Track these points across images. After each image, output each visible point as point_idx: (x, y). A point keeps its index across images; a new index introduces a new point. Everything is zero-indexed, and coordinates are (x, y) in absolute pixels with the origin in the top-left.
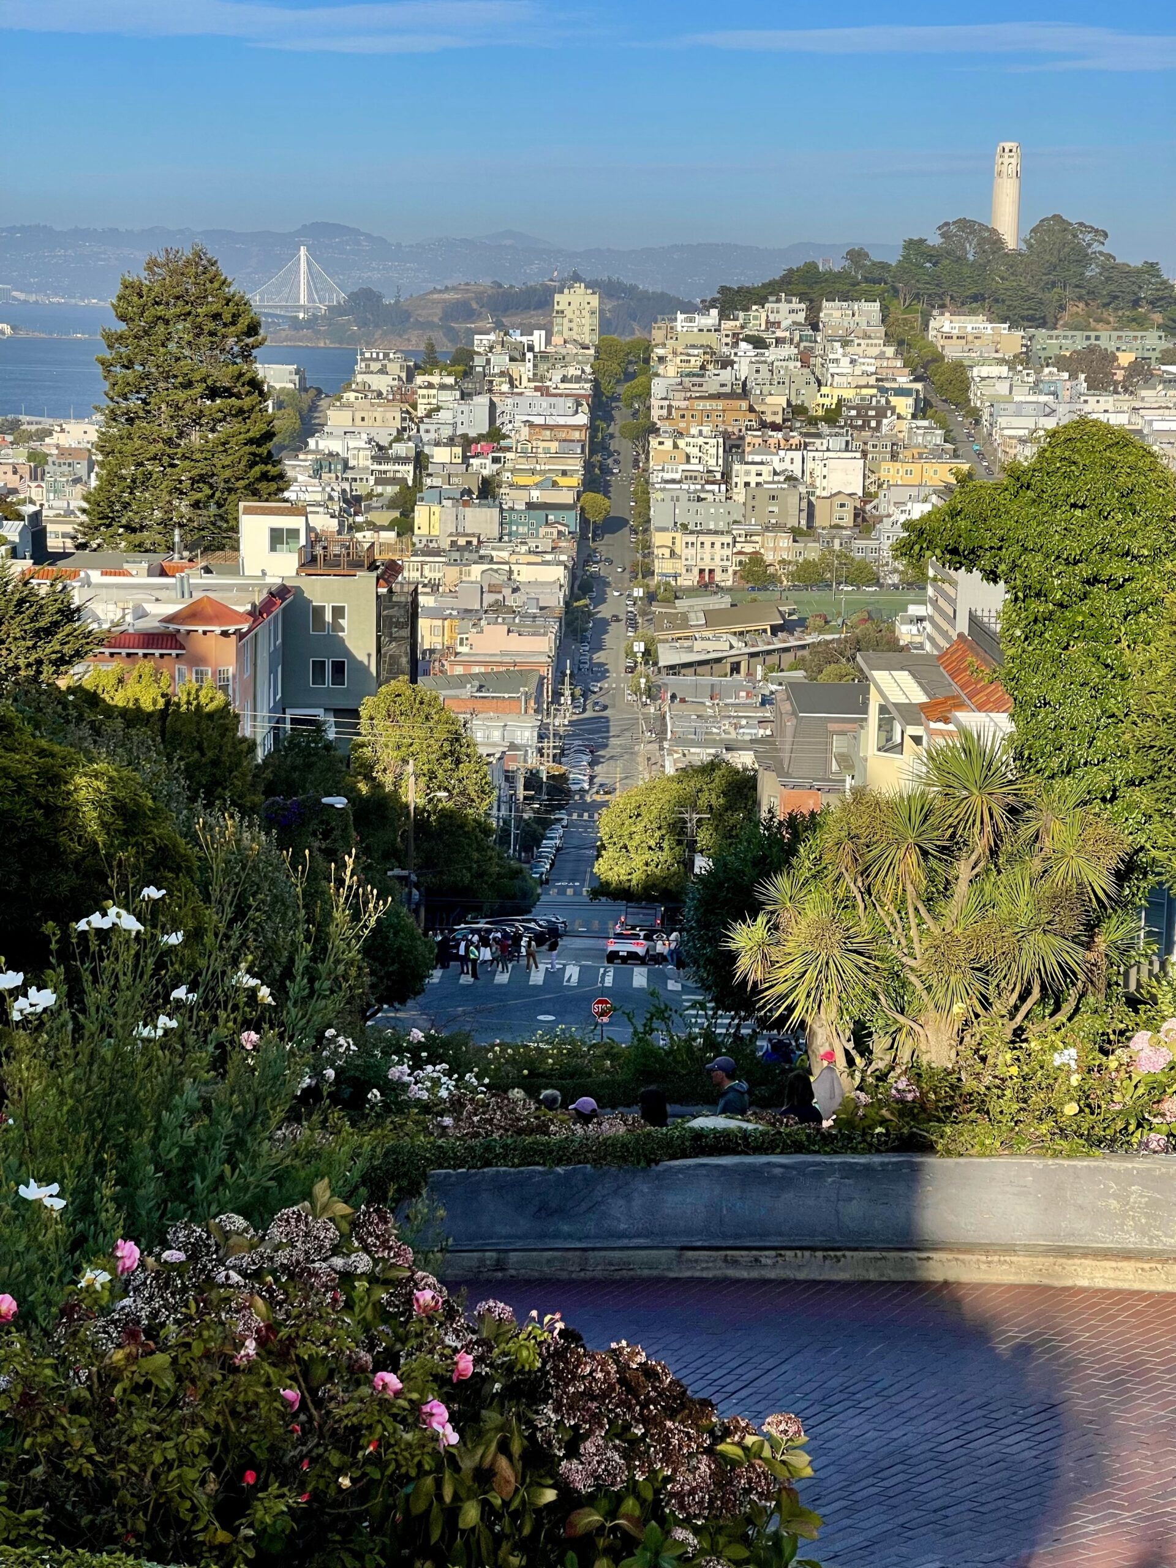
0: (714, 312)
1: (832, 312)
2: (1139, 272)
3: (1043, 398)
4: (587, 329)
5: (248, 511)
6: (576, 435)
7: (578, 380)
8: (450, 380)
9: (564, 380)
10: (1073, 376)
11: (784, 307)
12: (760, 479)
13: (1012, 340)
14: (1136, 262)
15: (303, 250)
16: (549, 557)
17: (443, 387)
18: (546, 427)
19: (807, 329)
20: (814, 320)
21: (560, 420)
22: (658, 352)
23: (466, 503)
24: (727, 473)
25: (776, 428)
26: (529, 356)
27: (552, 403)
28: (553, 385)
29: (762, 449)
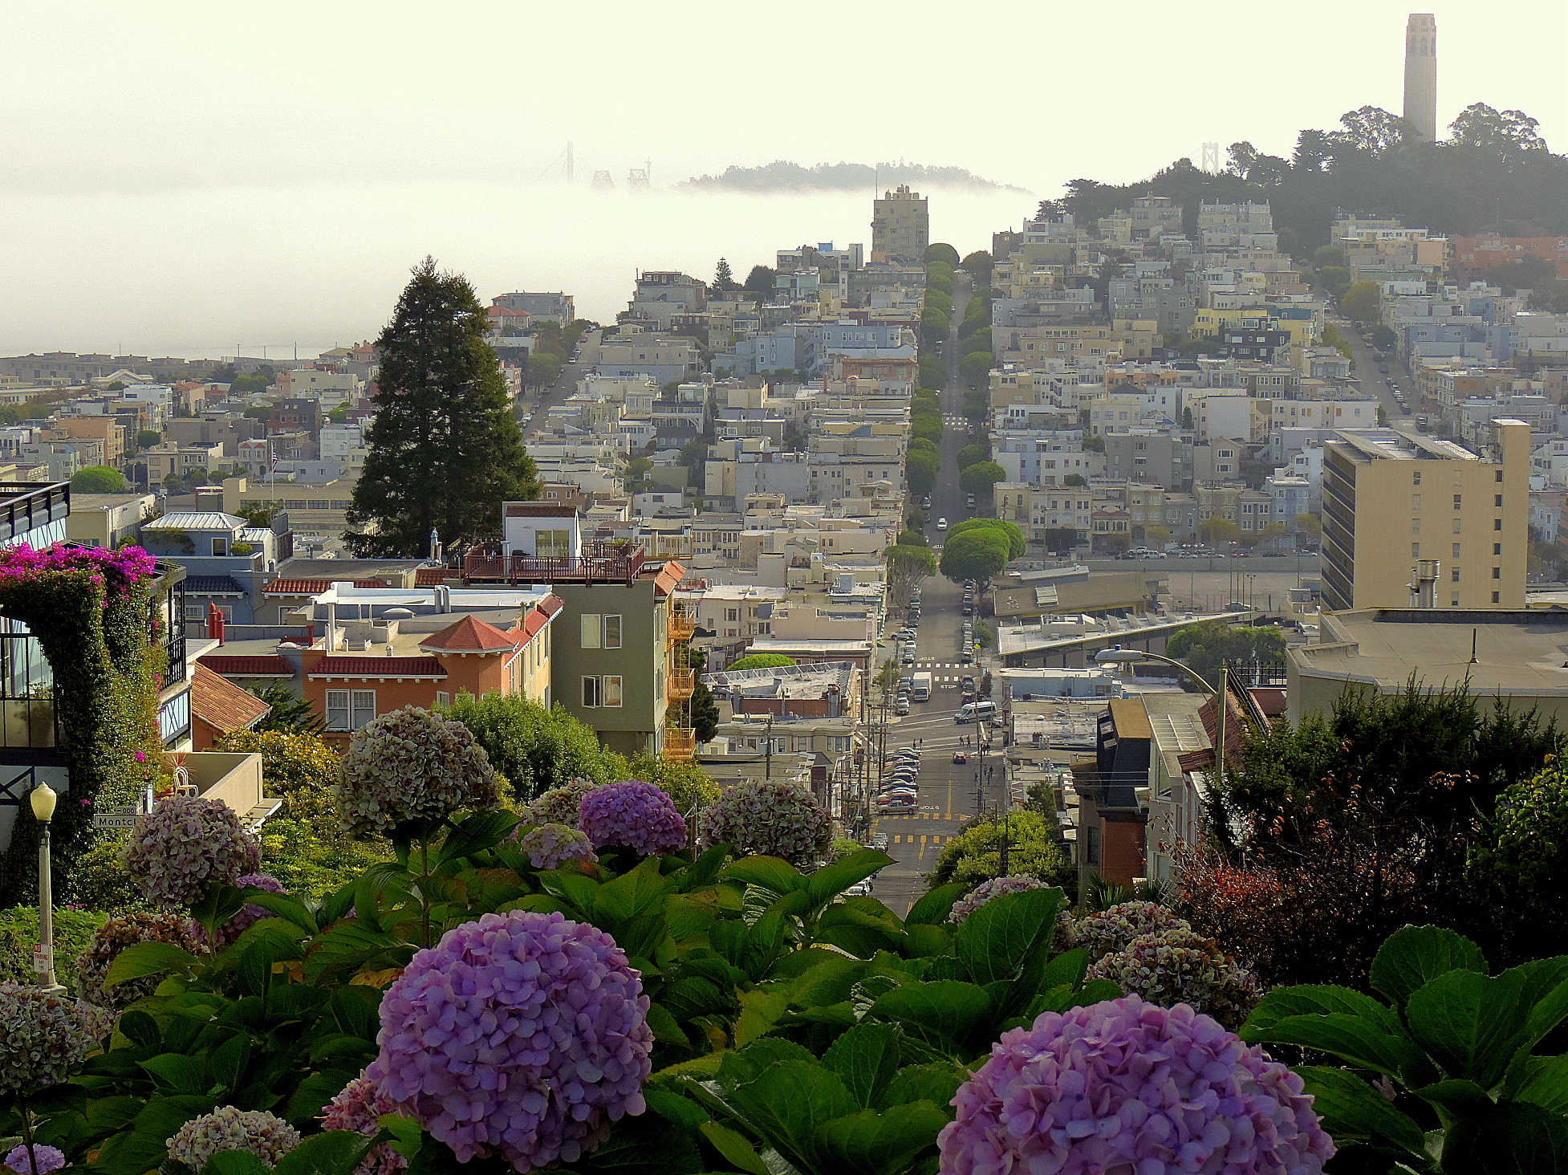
0: (1069, 218)
1: (1212, 217)
4: (913, 242)
6: (902, 372)
8: (750, 306)
11: (1153, 211)
12: (1124, 423)
13: (1434, 248)
19: (1182, 239)
20: (1190, 228)
21: (882, 354)
22: (1000, 268)
23: (767, 457)
24: (1085, 416)
25: (1144, 360)
26: (843, 275)
27: (870, 335)
28: (872, 311)
29: (1127, 386)
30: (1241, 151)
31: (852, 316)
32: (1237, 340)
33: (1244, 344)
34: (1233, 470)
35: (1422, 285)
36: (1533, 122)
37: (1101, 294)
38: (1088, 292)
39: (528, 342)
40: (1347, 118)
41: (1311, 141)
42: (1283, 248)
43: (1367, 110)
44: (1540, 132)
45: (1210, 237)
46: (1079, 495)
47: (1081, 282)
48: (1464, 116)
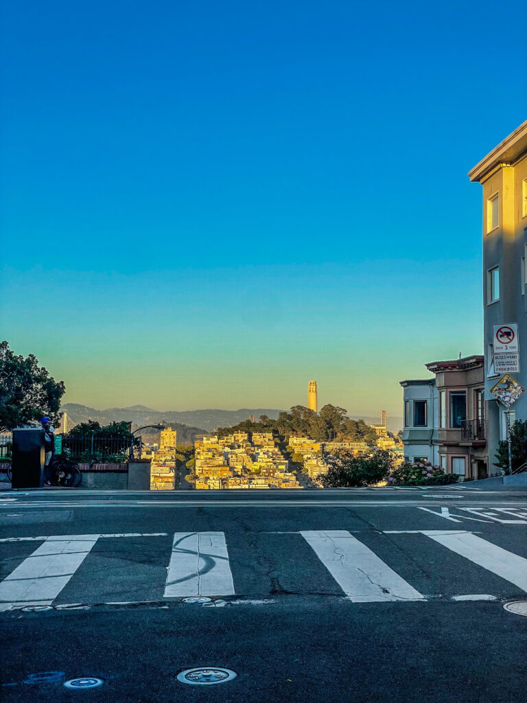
0: (216, 437)
1: (257, 438)
2: (357, 423)
4: (172, 443)
6: (170, 480)
7: (170, 461)
9: (166, 461)
11: (240, 435)
13: (317, 446)
14: (356, 420)
15: (65, 414)
18: (160, 477)
19: (248, 443)
22: (197, 451)
30: (263, 416)
31: (156, 464)
32: (265, 471)
33: (266, 472)
36: (345, 410)
40: (293, 408)
42: (276, 445)
43: (298, 406)
44: (347, 413)
45: (255, 442)
48: (324, 408)
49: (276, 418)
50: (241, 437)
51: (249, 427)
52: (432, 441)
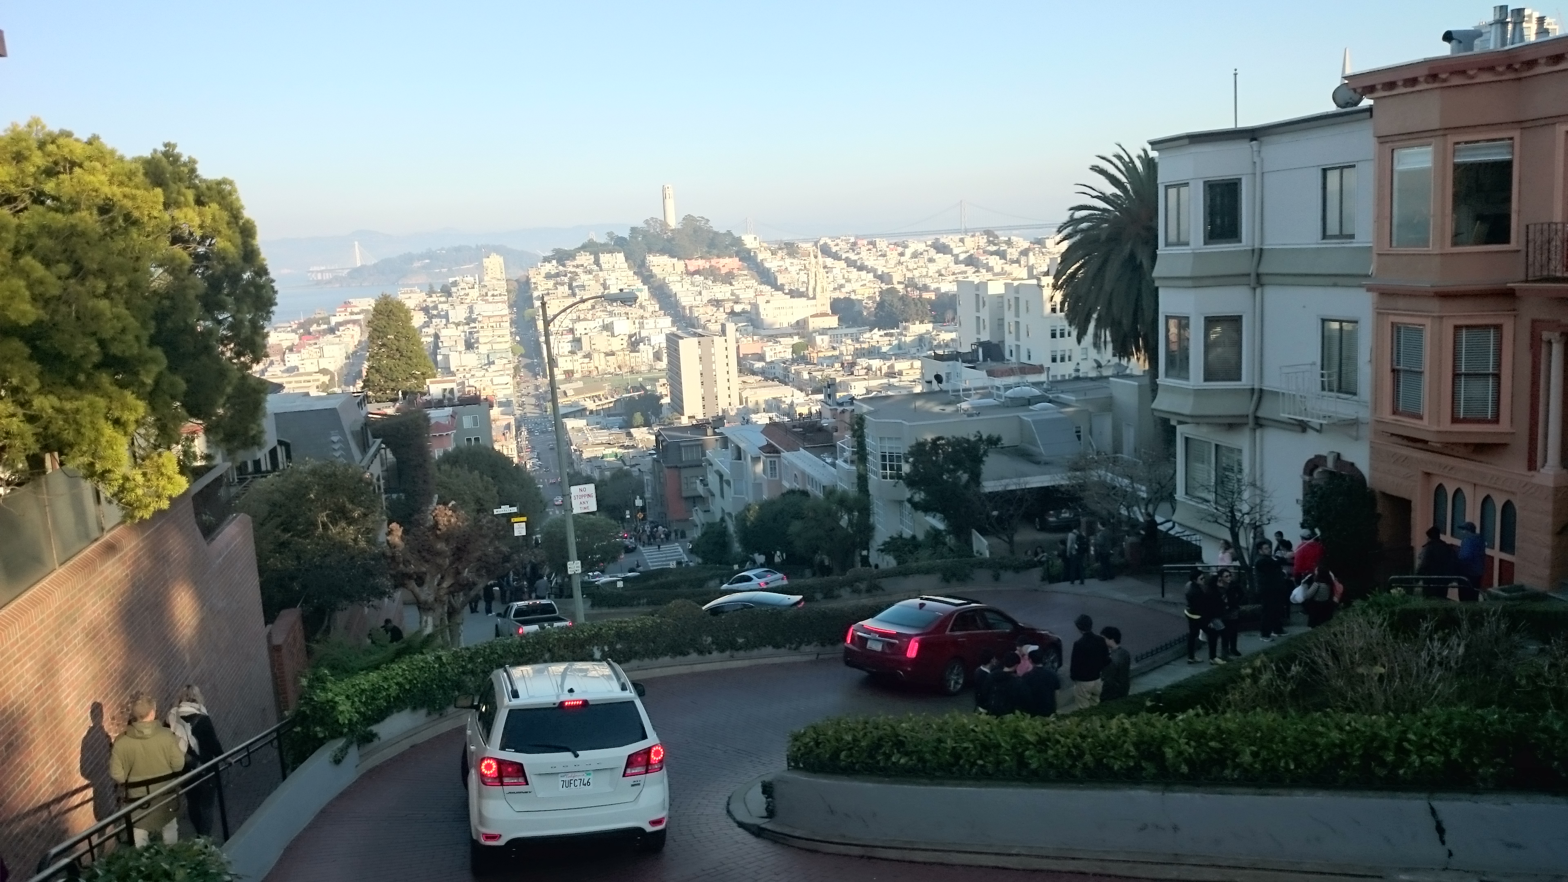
0: (554, 262)
1: (604, 258)
2: (724, 234)
3: (696, 289)
4: (499, 272)
5: (432, 383)
6: (504, 319)
7: (500, 295)
8: (443, 299)
9: (493, 295)
10: (706, 279)
11: (583, 257)
12: (586, 332)
13: (680, 265)
14: (723, 231)
15: (356, 243)
16: (502, 373)
17: (441, 303)
18: (489, 317)
19: (595, 267)
20: (597, 262)
21: (496, 313)
22: (533, 280)
23: (460, 352)
24: (572, 331)
25: (589, 310)
26: (476, 286)
27: (491, 306)
28: (490, 299)
29: (585, 320)
30: (610, 234)
31: (482, 300)
34: (625, 346)
35: (679, 279)
36: (708, 220)
37: (571, 287)
38: (566, 287)
39: (361, 317)
40: (646, 222)
41: (634, 230)
42: (630, 268)
43: (652, 218)
44: (711, 224)
45: (604, 266)
46: (575, 357)
47: (562, 284)
48: (684, 219)
49: (626, 234)
50: (585, 259)
51: (594, 248)
52: (1258, 275)
